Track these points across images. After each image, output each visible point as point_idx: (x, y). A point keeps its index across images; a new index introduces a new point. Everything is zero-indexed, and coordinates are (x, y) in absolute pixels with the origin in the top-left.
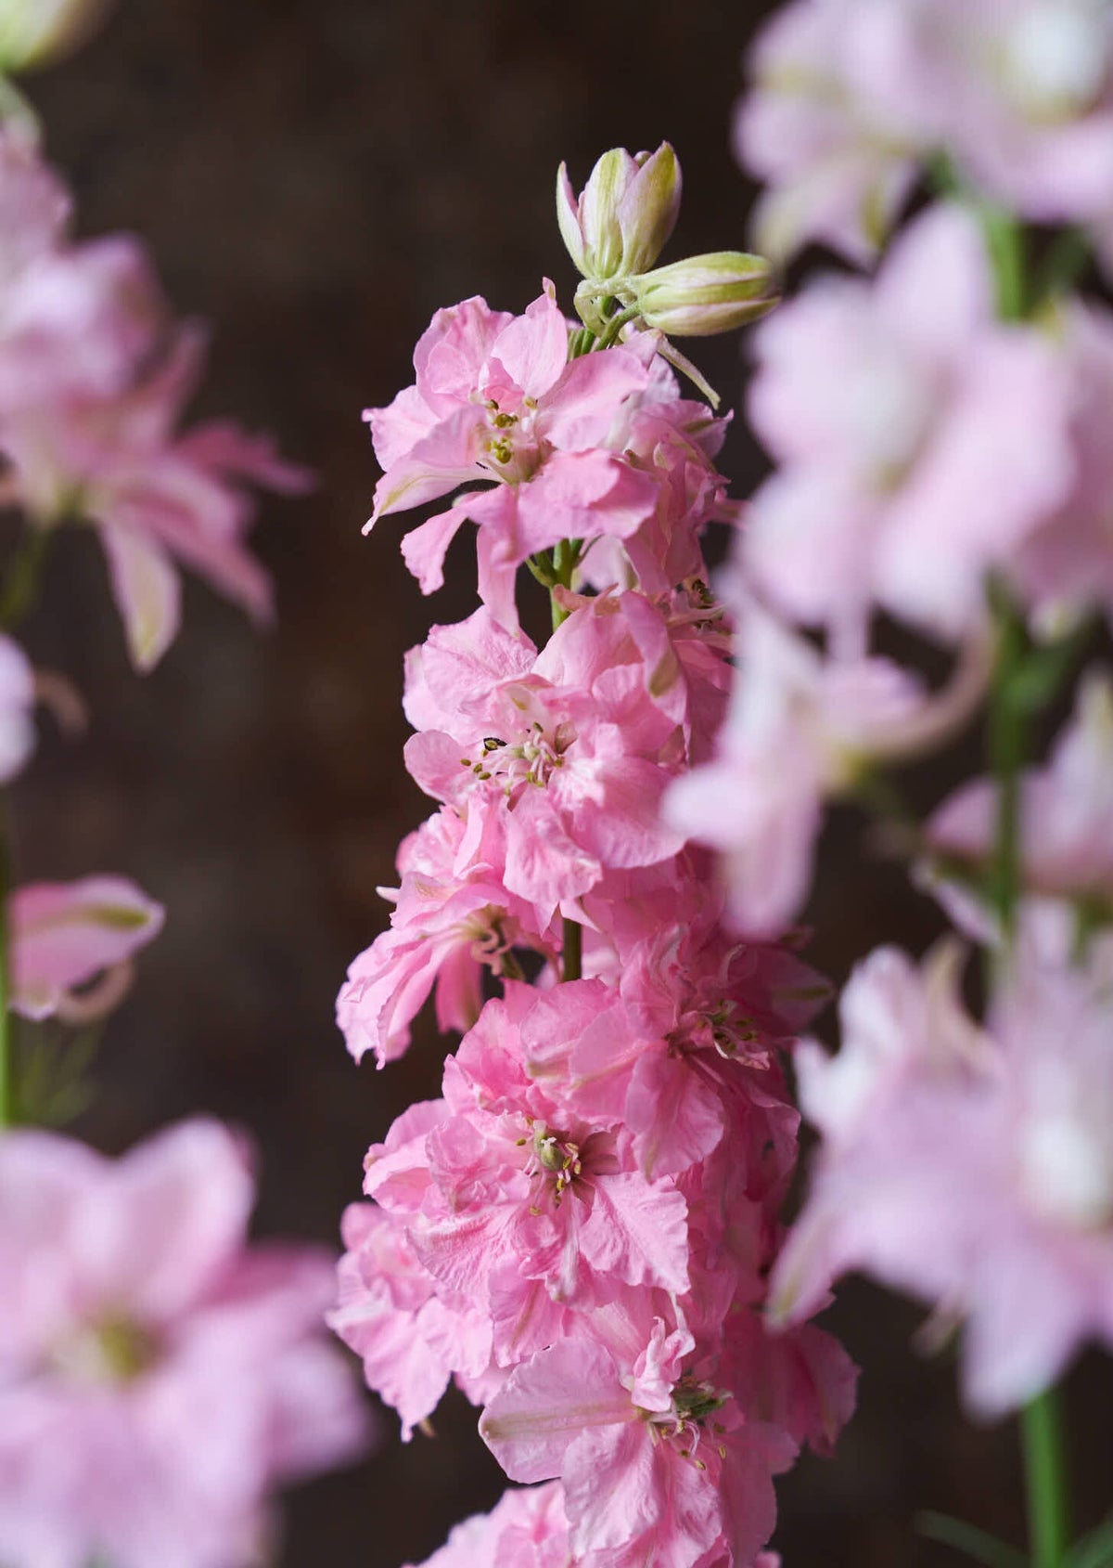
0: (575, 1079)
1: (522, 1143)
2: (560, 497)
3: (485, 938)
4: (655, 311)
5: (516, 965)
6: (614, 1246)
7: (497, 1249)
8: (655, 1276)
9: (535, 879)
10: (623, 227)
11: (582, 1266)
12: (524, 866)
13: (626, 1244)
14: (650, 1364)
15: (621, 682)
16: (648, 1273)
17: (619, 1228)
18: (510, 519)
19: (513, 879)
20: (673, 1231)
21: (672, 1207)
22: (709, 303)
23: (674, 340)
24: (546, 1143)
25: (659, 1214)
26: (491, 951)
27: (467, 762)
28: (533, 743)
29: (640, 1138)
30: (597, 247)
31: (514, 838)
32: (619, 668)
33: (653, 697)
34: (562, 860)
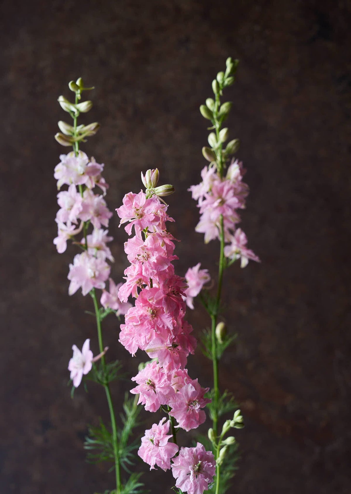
0: (155, 301)
1: (147, 311)
2: (147, 220)
3: (139, 283)
4: (157, 193)
5: (143, 286)
6: (162, 324)
7: (145, 326)
8: (168, 328)
9: (147, 273)
10: (152, 181)
11: (158, 327)
13: (164, 324)
14: (168, 340)
15: (157, 245)
17: (163, 322)
18: (140, 224)
19: (144, 273)
20: (170, 321)
21: (170, 318)
22: (165, 192)
23: (160, 197)
24: (151, 311)
25: (168, 319)
26: (140, 285)
27: (136, 258)
28: (145, 255)
29: (165, 308)
30: (148, 184)
31: (144, 268)
32: (156, 243)
33: (162, 247)
34: (151, 270)
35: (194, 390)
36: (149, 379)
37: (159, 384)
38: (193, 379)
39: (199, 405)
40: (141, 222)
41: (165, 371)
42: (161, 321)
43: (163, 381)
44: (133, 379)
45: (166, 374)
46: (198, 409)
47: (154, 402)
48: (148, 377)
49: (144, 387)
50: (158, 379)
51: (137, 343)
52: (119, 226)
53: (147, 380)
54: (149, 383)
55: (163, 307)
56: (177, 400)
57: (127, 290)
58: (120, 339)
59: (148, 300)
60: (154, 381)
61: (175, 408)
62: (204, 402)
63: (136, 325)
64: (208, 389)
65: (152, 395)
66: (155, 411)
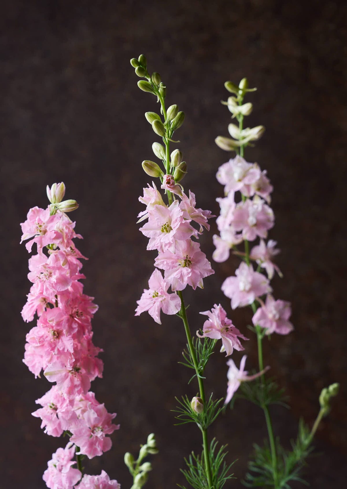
0: (55, 322)
1: (49, 332)
2: (48, 237)
3: (43, 302)
4: (61, 209)
5: (48, 305)
7: (46, 348)
8: (69, 350)
9: (48, 293)
10: (56, 195)
11: (58, 350)
13: (64, 346)
14: (69, 363)
15: (58, 264)
16: (68, 350)
17: (63, 344)
18: (41, 242)
19: (45, 293)
20: (71, 344)
21: (71, 340)
22: (70, 207)
23: (65, 212)
24: (52, 332)
25: (69, 341)
27: (37, 277)
28: (47, 273)
30: (53, 199)
31: (45, 288)
32: (58, 262)
33: (62, 266)
34: (51, 290)
35: (96, 416)
36: (52, 402)
37: (60, 408)
39: (101, 432)
41: (66, 396)
43: (65, 405)
44: (38, 402)
45: (67, 399)
46: (101, 435)
47: (56, 426)
48: (52, 400)
50: (61, 403)
51: (40, 365)
52: (21, 243)
53: (50, 403)
54: (52, 405)
55: (63, 329)
56: (79, 425)
57: (30, 308)
58: (24, 359)
59: (48, 320)
60: (57, 404)
61: (76, 435)
62: (108, 429)
63: (37, 347)
64: (115, 415)
65: (53, 419)
66: (59, 436)
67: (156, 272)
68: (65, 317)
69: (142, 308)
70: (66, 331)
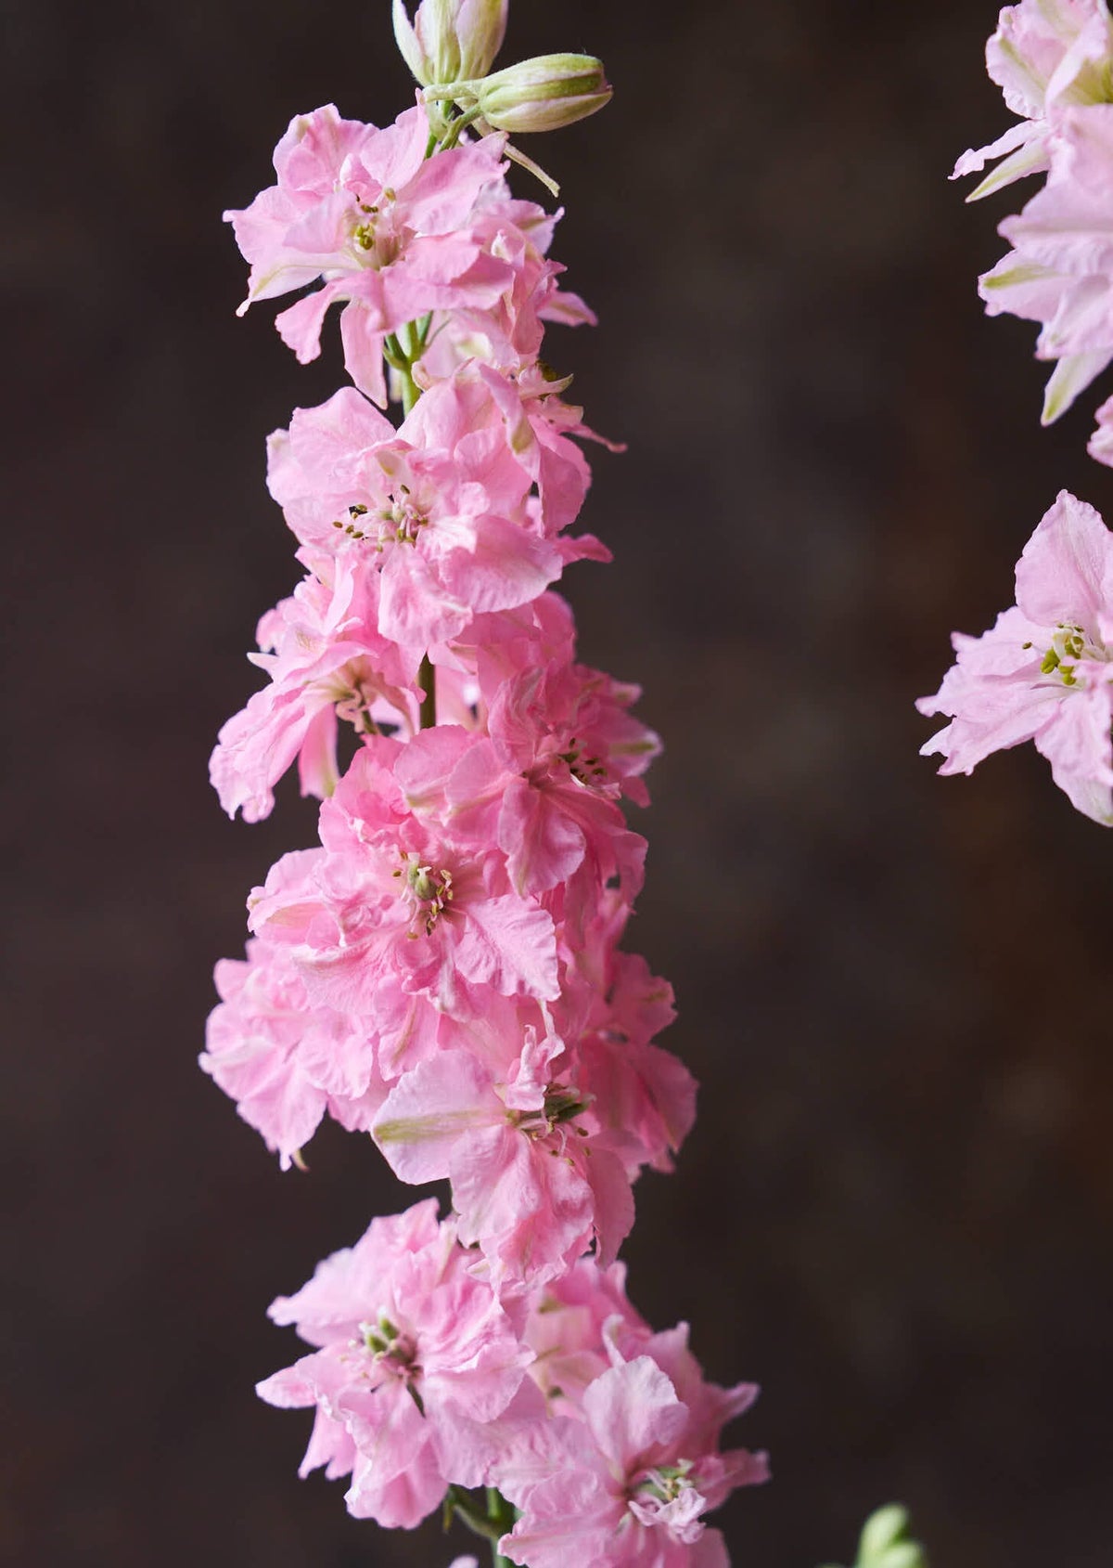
0: (451, 807)
1: (398, 874)
2: (423, 276)
3: (347, 696)
4: (496, 110)
6: (488, 962)
7: (377, 973)
8: (527, 987)
9: (409, 624)
10: (460, 38)
11: (459, 983)
12: (398, 615)
13: (499, 960)
14: (524, 1067)
15: (481, 446)
16: (521, 984)
17: (491, 947)
18: (379, 298)
19: (387, 627)
20: (542, 944)
21: (541, 923)
22: (548, 98)
23: (515, 139)
24: (422, 872)
25: (527, 931)
26: (351, 710)
27: (338, 526)
28: (401, 505)
29: (512, 859)
30: (436, 60)
31: (386, 591)
32: (478, 432)
33: (514, 454)
34: (432, 605)
35: (672, 1399)
36: (383, 1313)
37: (439, 1352)
38: (660, 1323)
39: (695, 1499)
40: (387, 282)
41: (494, 1268)
42: (482, 942)
43: (471, 1330)
44: (282, 1311)
45: (496, 1286)
46: (692, 1521)
47: (408, 1465)
48: (379, 1305)
49: (347, 1364)
50: (443, 1318)
51: (318, 1084)
52: (242, 310)
53: (372, 1321)
54: (384, 1338)
55: (505, 851)
56: (556, 1454)
57: (266, 734)
58: (208, 1052)
59: (403, 801)
60: (418, 1329)
61: (539, 1514)
62: (723, 1477)
63: (321, 966)
64: (745, 1394)
65: (396, 1418)
66: (411, 1524)
67: (1062, 510)
68: (507, 781)
69: (979, 732)
70: (519, 862)
